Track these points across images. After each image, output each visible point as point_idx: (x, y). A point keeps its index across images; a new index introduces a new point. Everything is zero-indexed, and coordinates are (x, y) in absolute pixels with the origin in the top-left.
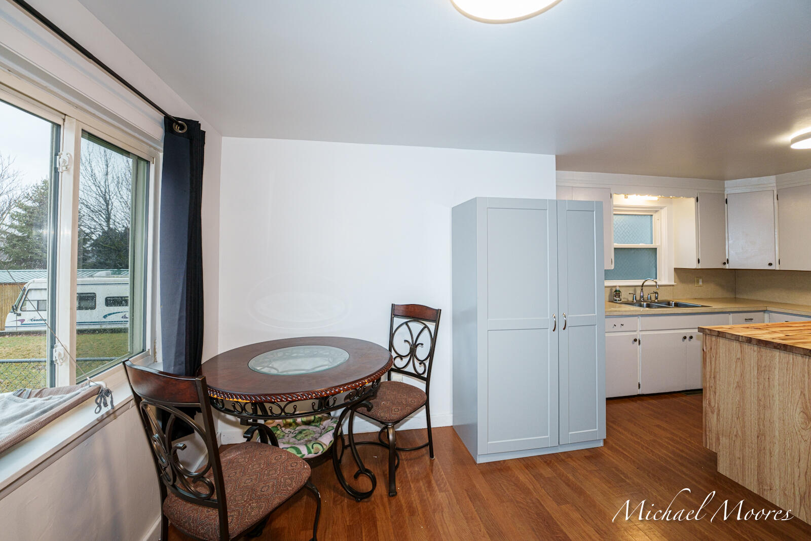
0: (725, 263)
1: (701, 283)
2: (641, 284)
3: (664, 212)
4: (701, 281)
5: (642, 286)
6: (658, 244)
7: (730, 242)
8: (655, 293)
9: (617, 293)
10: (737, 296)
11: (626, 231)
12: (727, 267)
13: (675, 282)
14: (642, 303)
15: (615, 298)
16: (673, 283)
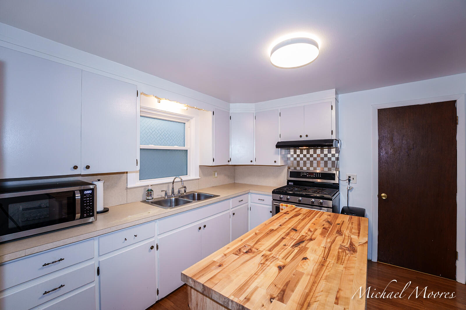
0: (229, 161)
1: (216, 175)
2: (172, 181)
3: (193, 122)
4: (216, 173)
5: (174, 182)
6: (188, 147)
7: (232, 146)
8: (184, 187)
9: (149, 192)
10: (236, 182)
11: (162, 134)
12: (230, 163)
13: (200, 177)
14: (172, 198)
15: (148, 198)
16: (198, 177)
